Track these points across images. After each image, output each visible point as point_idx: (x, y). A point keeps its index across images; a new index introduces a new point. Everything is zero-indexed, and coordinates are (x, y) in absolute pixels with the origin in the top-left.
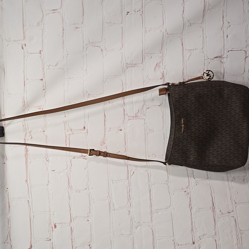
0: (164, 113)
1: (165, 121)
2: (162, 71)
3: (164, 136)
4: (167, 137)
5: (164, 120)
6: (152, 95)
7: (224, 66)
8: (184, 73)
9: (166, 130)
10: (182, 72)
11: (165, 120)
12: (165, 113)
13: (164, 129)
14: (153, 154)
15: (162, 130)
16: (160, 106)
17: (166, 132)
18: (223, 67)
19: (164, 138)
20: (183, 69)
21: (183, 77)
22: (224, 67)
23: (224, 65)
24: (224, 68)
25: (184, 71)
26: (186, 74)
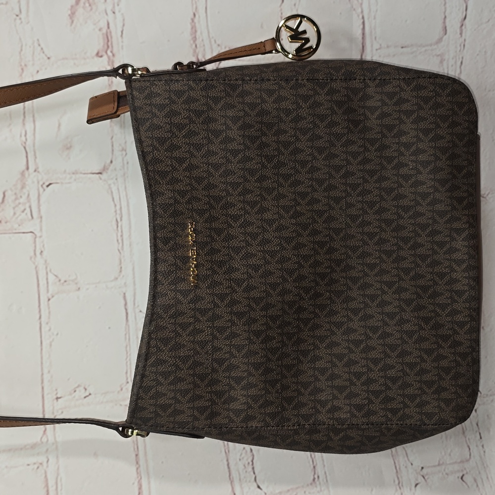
0: (124, 204)
1: (126, 242)
2: (103, 24)
3: (126, 304)
4: (137, 311)
5: (125, 236)
6: (59, 125)
7: (364, 6)
8: (198, 33)
9: (134, 278)
10: (189, 27)
11: (130, 236)
12: (128, 206)
13: (123, 273)
14: (79, 386)
15: (116, 279)
16: (104, 176)
17: (135, 290)
18: (360, 10)
19: (127, 314)
20: (192, 16)
21: (195, 51)
22: (362, 12)
23: (361, 4)
24: (363, 18)
25: (197, 25)
26: (209, 36)
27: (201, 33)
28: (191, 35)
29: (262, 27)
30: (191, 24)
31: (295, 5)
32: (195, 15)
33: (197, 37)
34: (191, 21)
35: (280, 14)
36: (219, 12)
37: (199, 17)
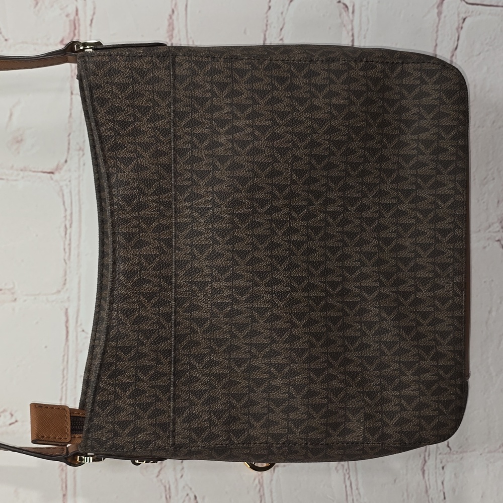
0: (75, 209)
1: (74, 252)
2: (71, 10)
3: (67, 321)
4: (80, 330)
5: (73, 245)
6: (11, 115)
7: (355, 22)
8: (175, 32)
9: (79, 292)
10: (166, 23)
11: (79, 246)
12: (80, 211)
13: (67, 285)
14: (4, 411)
15: (59, 292)
16: (56, 176)
17: (79, 306)
18: (350, 27)
19: (67, 332)
20: (170, 12)
22: (352, 29)
23: (352, 21)
24: (353, 35)
25: (175, 22)
26: (187, 36)
27: (179, 32)
28: (168, 32)
29: (245, 32)
30: (168, 20)
31: (282, 13)
32: (173, 11)
33: (174, 35)
34: (168, 17)
35: (265, 21)
36: (200, 12)
37: (178, 14)
